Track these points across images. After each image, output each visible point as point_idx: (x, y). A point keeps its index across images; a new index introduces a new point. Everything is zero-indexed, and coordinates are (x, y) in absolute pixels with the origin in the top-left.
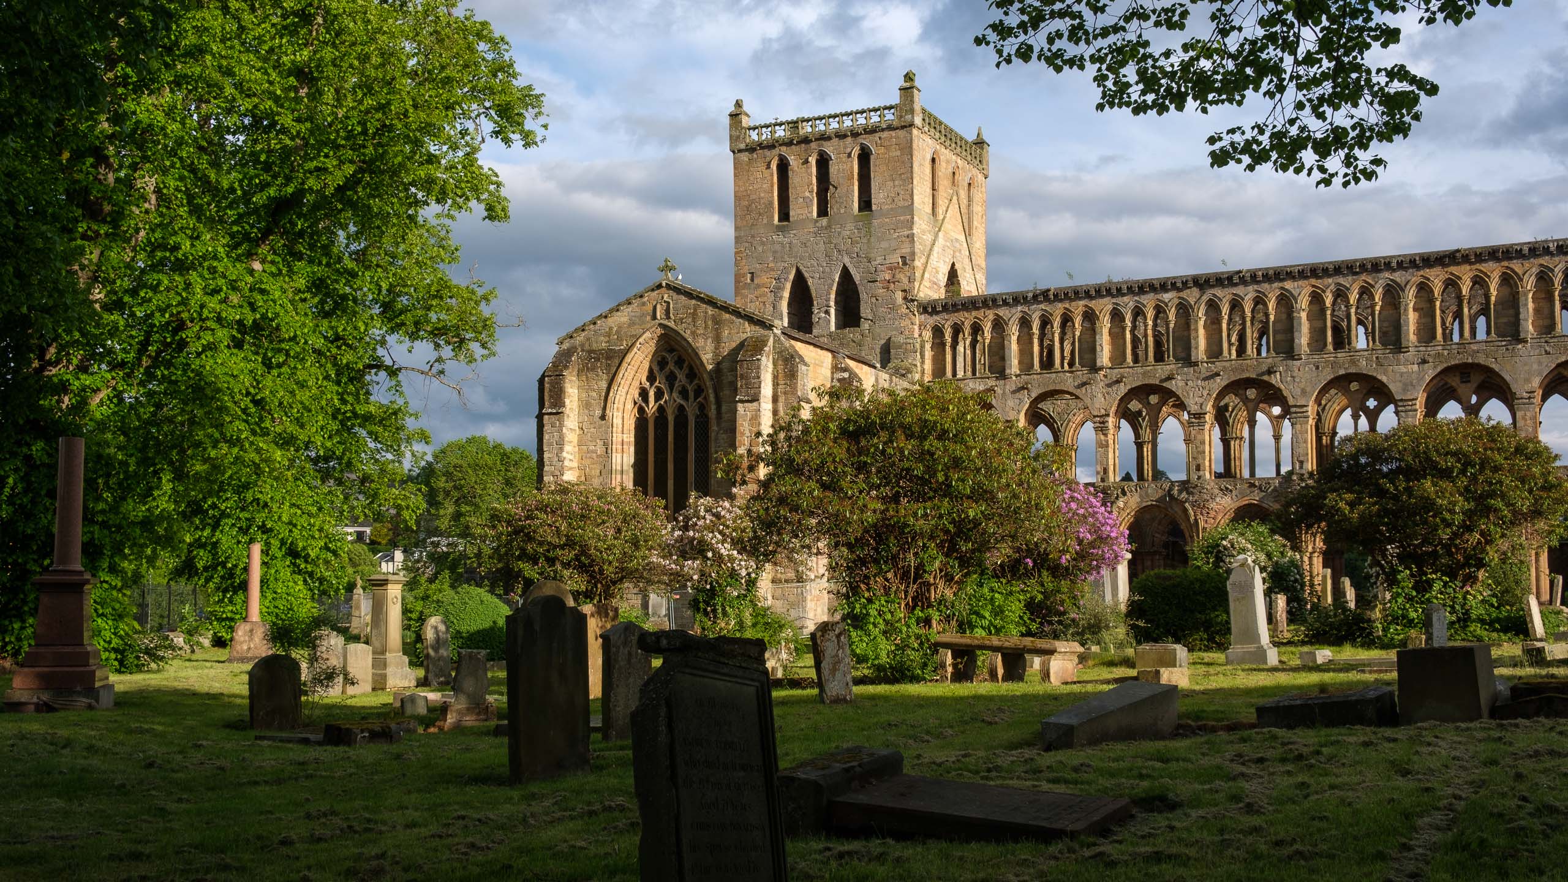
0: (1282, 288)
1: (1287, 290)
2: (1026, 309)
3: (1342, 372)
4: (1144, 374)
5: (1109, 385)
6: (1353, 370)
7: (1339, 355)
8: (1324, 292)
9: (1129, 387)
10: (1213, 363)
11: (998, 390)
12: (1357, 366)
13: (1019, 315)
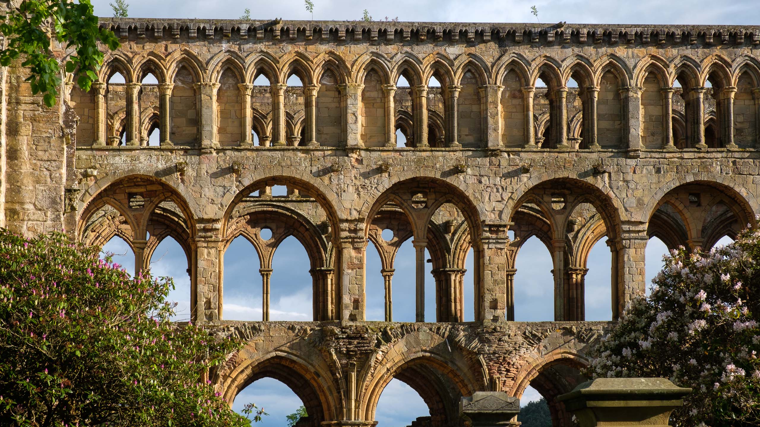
0: (613, 56)
1: (618, 59)
2: (236, 49)
3: (690, 179)
4: (419, 162)
5: (366, 175)
6: (704, 177)
7: (686, 155)
8: (667, 66)
9: (395, 180)
10: (517, 153)
11: (190, 172)
12: (709, 171)
13: (223, 57)
